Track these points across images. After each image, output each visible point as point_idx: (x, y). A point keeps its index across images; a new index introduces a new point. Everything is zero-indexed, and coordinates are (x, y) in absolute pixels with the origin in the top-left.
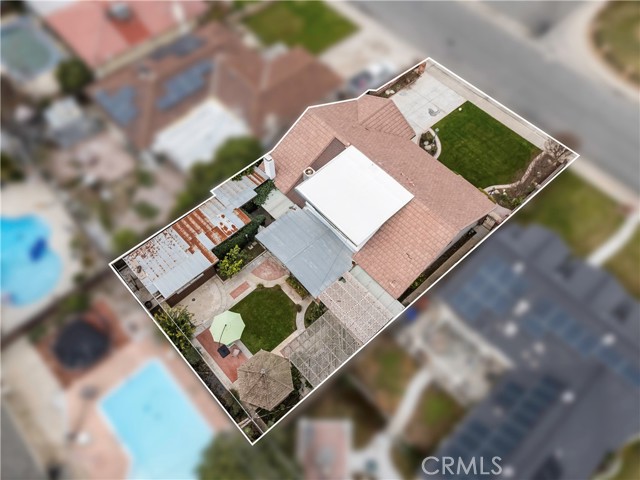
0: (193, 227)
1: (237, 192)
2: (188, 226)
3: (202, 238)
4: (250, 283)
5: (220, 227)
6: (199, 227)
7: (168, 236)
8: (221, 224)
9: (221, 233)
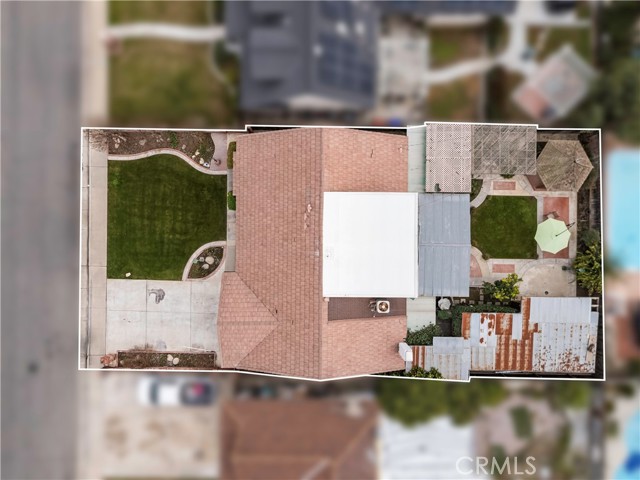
0: (515, 351)
1: (448, 357)
2: (518, 358)
3: (517, 334)
4: (491, 268)
5: (493, 333)
6: (511, 348)
7: (542, 363)
8: (490, 334)
9: (498, 323)
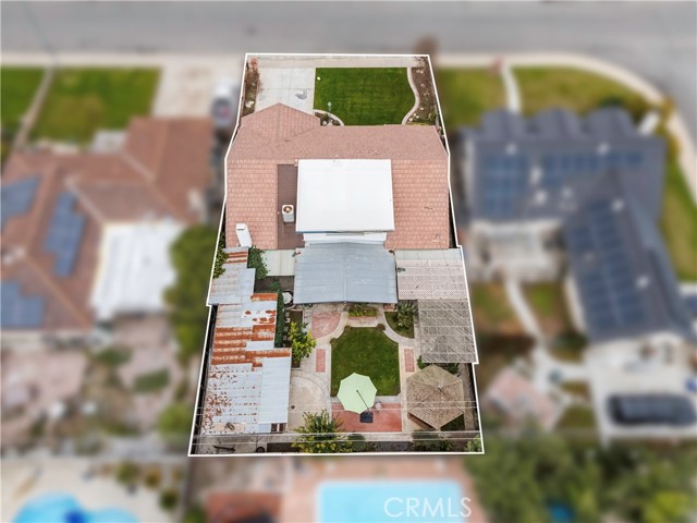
0: (234, 346)
1: (234, 283)
2: (226, 350)
3: (251, 346)
4: (322, 347)
5: (255, 323)
6: (238, 342)
7: (218, 375)
8: (255, 320)
9: (265, 327)
